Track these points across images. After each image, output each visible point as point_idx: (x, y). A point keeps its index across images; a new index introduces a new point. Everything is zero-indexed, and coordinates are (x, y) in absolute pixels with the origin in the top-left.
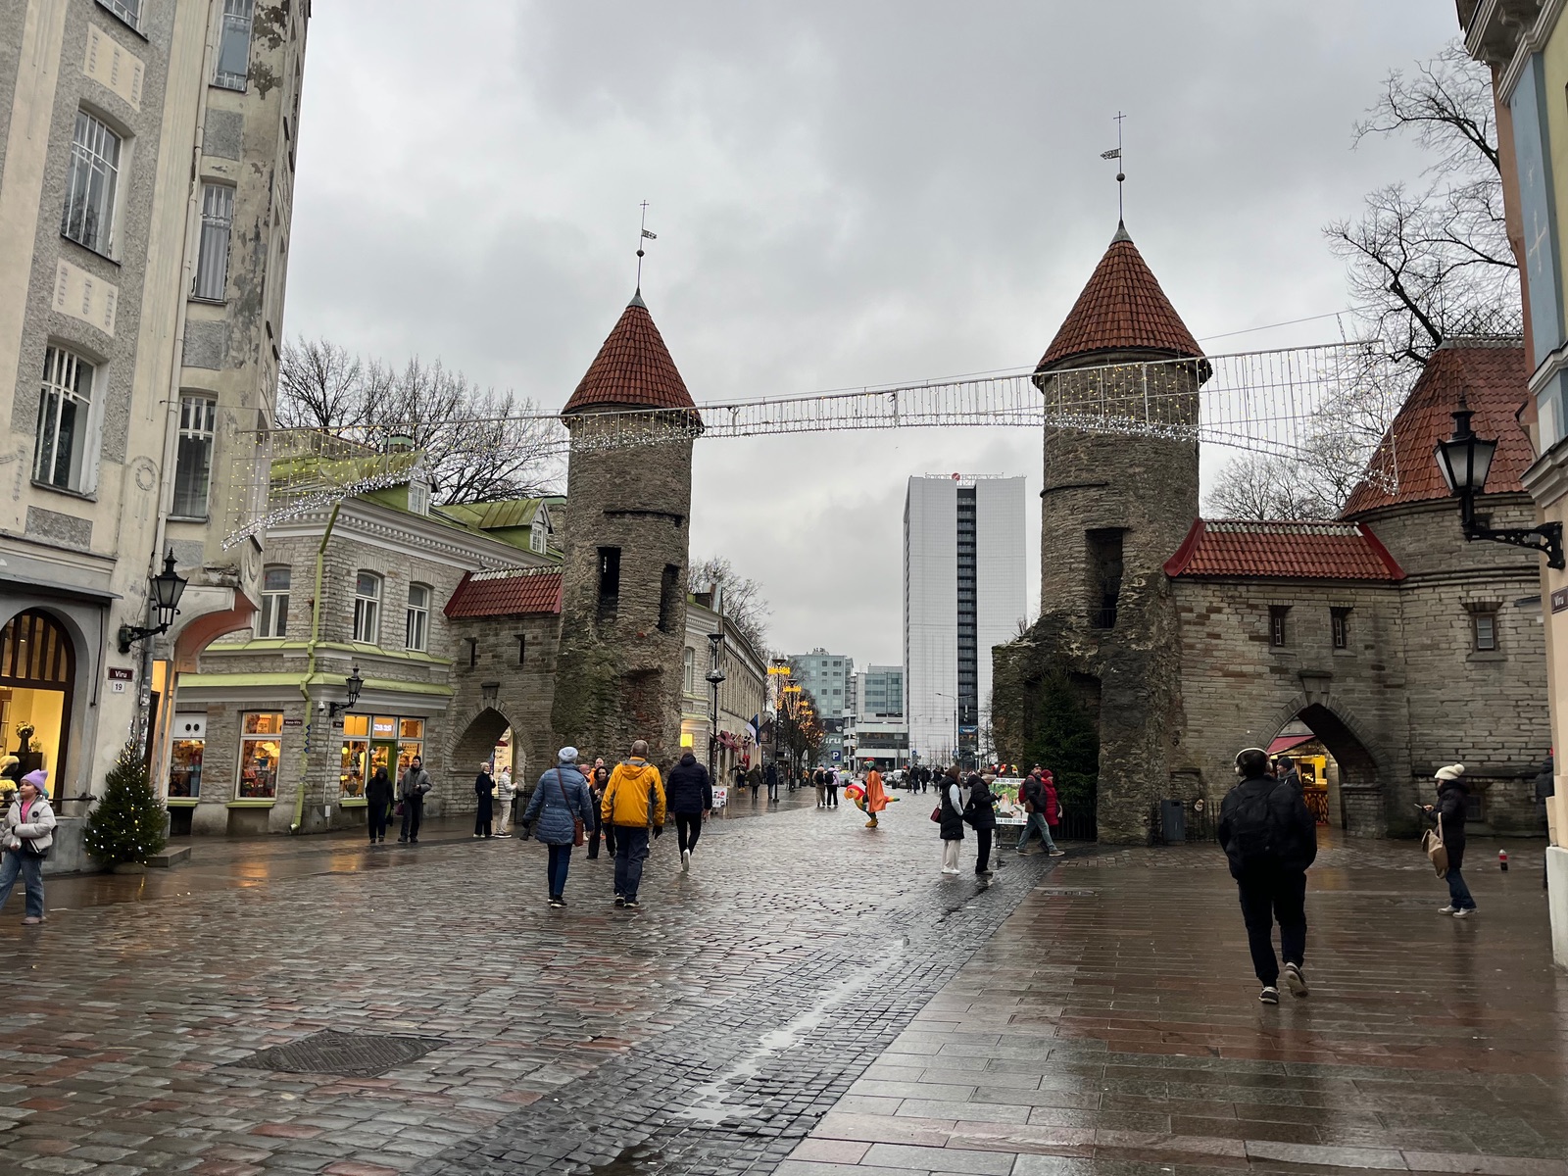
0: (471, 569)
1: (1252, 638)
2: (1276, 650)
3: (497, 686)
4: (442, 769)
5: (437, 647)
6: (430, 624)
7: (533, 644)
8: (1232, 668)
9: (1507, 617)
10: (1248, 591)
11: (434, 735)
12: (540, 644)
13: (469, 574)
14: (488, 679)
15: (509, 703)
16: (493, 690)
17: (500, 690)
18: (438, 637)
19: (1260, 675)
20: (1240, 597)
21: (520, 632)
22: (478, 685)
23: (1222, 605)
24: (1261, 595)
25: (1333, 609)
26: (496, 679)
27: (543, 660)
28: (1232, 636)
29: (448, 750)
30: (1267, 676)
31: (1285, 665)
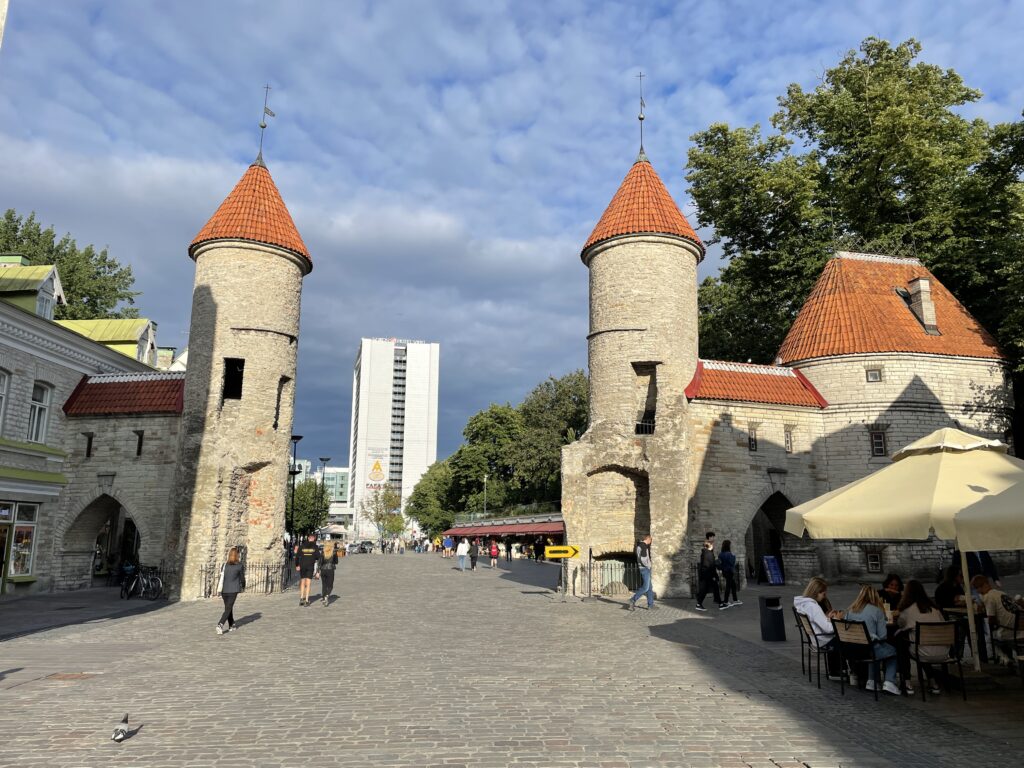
0: (89, 373)
1: (739, 445)
2: (752, 453)
3: (114, 475)
4: (52, 549)
5: (54, 440)
6: (49, 419)
7: (151, 439)
8: (727, 465)
9: (894, 434)
10: (736, 411)
11: (47, 519)
12: (160, 439)
13: (86, 378)
14: (103, 469)
15: (125, 490)
16: (110, 478)
17: (116, 480)
18: (55, 431)
19: (744, 471)
20: (731, 415)
21: (139, 429)
22: (94, 474)
23: (720, 420)
24: (743, 414)
25: (786, 425)
26: (112, 469)
27: (162, 453)
28: (726, 442)
29: (60, 532)
30: (749, 471)
31: (759, 464)
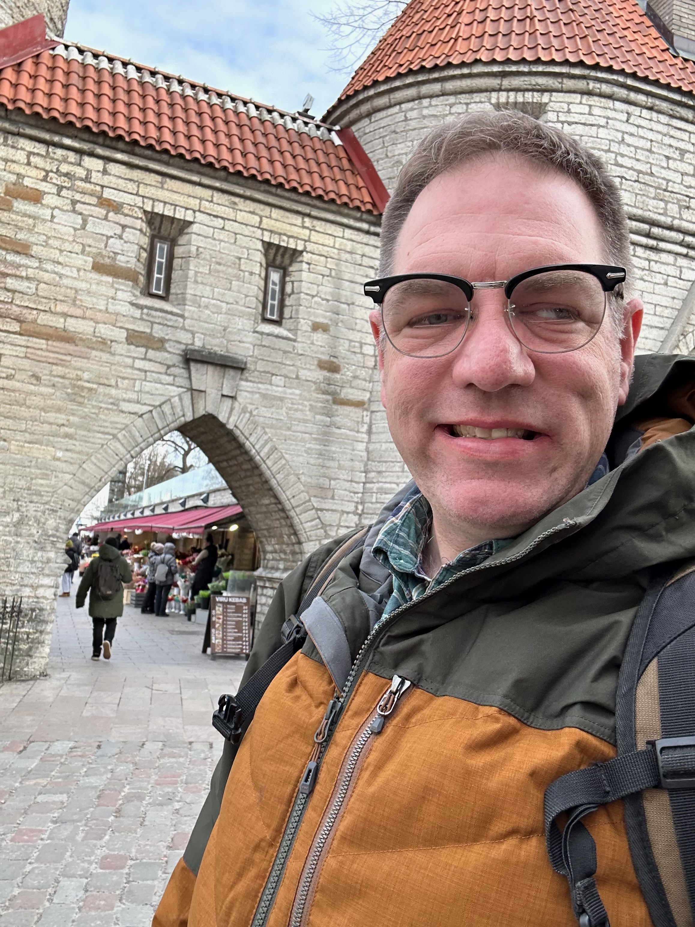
1: (98, 268)
2: (148, 302)
8: (43, 319)
10: (105, 172)
19: (104, 344)
20: (87, 179)
23: (43, 187)
24: (131, 187)
25: (268, 246)
28: (55, 255)
30: (121, 348)
31: (158, 332)
